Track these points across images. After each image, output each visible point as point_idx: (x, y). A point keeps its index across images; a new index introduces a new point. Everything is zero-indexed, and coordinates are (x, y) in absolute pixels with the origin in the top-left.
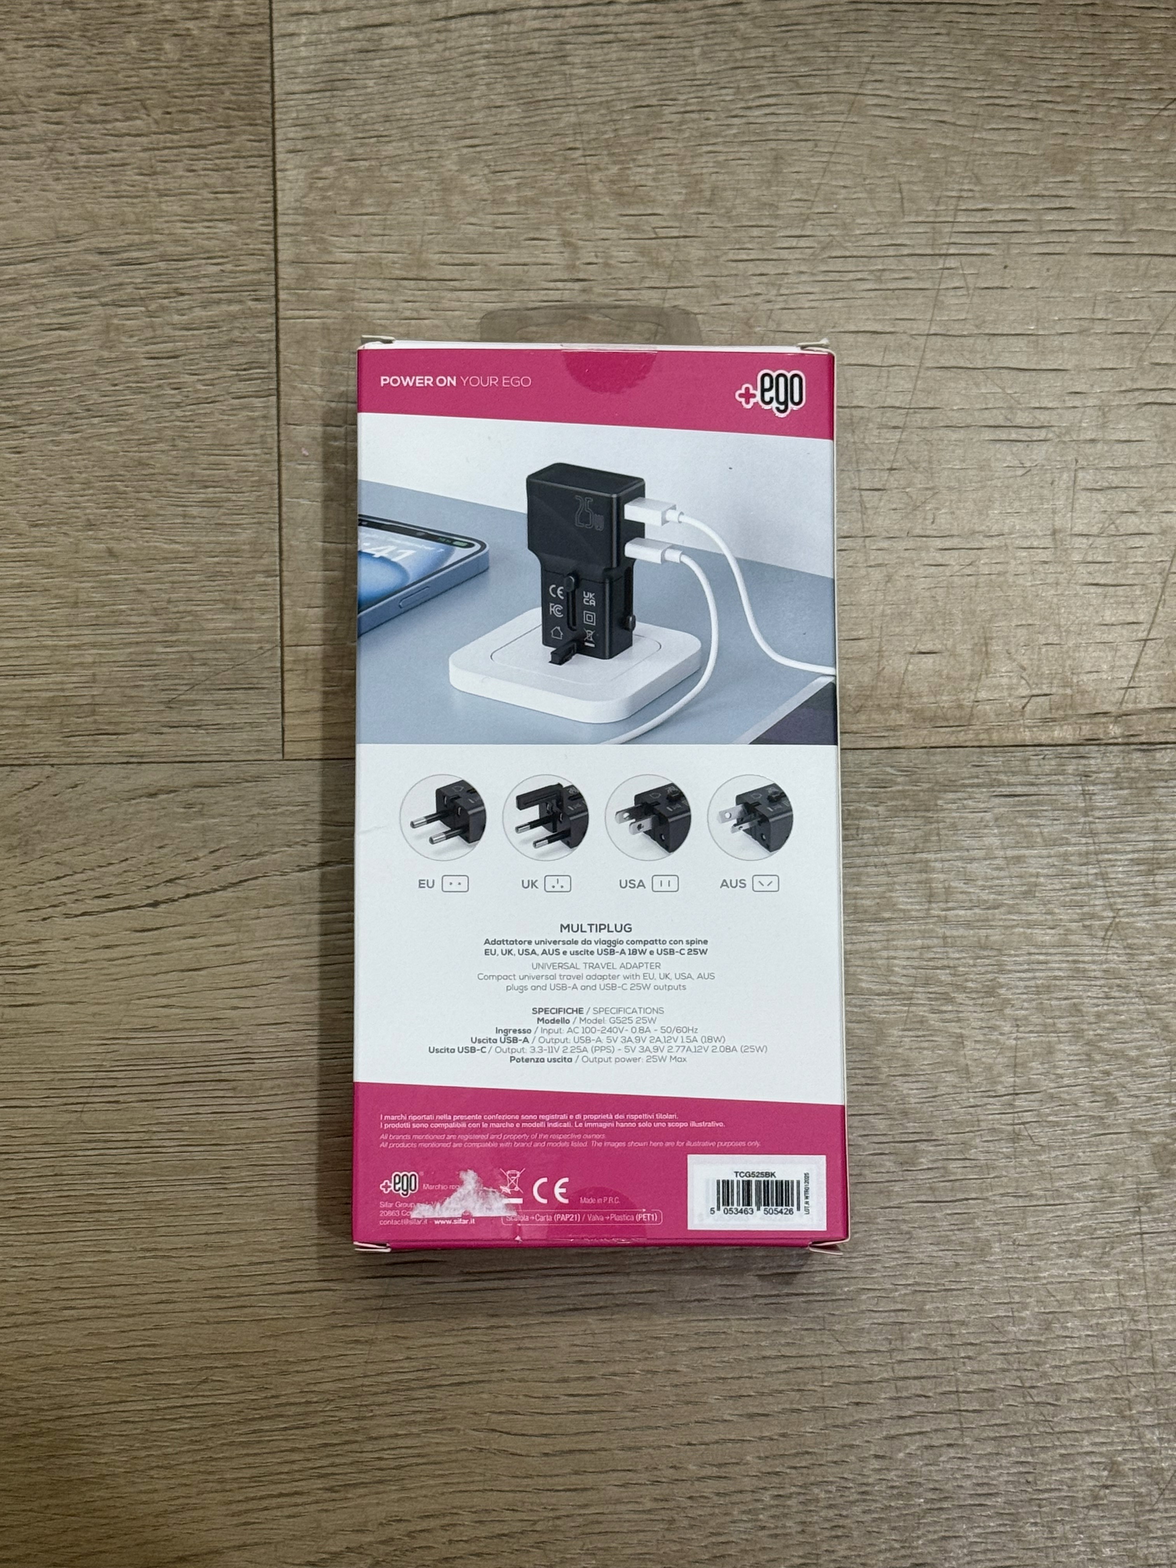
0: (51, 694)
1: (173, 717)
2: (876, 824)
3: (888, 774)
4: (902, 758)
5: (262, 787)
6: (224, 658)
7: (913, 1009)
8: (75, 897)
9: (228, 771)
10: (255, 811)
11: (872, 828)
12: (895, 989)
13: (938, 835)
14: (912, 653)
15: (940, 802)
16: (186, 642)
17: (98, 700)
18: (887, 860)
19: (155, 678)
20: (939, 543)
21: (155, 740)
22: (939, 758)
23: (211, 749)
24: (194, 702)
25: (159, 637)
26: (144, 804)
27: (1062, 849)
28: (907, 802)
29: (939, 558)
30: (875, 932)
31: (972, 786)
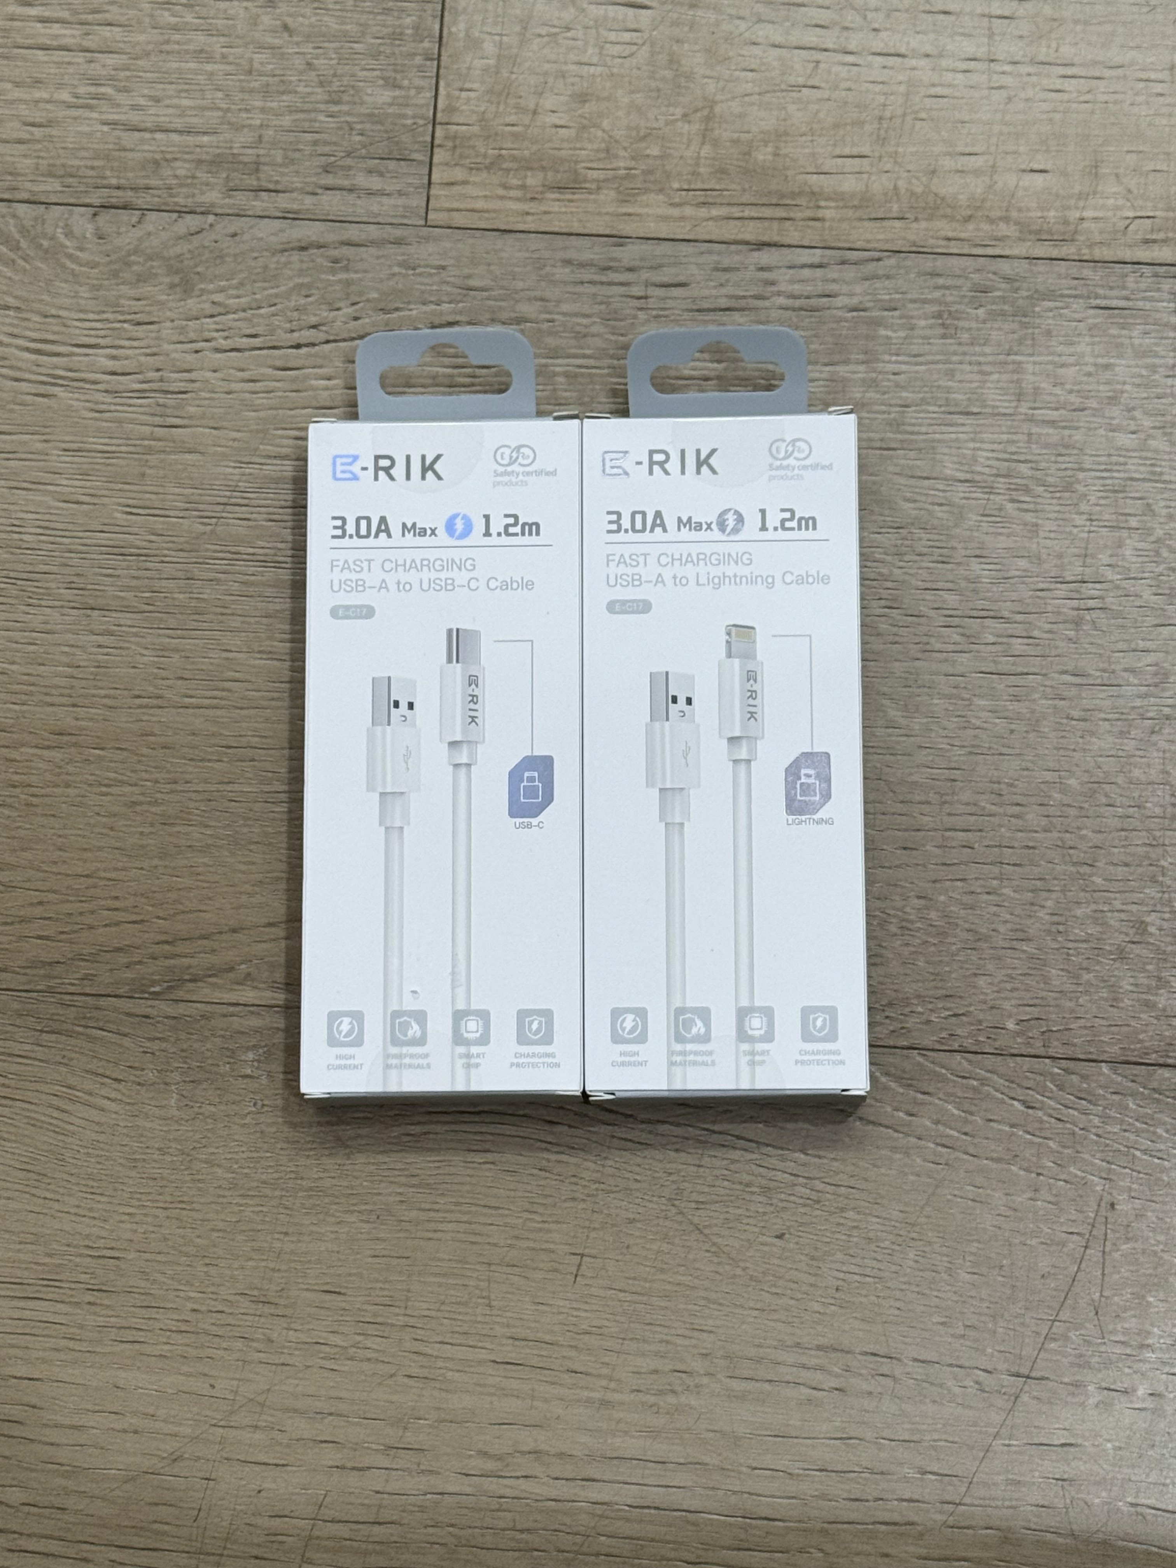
0: (219, 151)
1: (329, 180)
2: (974, 325)
3: (991, 280)
4: (1004, 267)
5: (403, 249)
6: (380, 131)
7: (992, 497)
8: (226, 334)
9: (373, 232)
10: (396, 270)
11: (970, 329)
12: (978, 478)
13: (1033, 339)
14: (1024, 171)
15: (1037, 309)
16: (348, 113)
17: (262, 160)
18: (981, 359)
19: (315, 143)
20: (1062, 71)
21: (309, 201)
22: (1042, 268)
23: (359, 210)
24: (350, 168)
25: (322, 107)
26: (295, 257)
27: (1149, 361)
28: (1006, 307)
29: (1058, 84)
30: (963, 425)
31: (1069, 296)
